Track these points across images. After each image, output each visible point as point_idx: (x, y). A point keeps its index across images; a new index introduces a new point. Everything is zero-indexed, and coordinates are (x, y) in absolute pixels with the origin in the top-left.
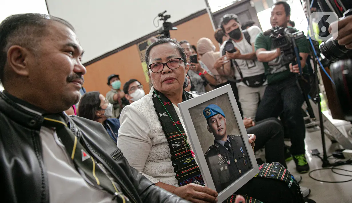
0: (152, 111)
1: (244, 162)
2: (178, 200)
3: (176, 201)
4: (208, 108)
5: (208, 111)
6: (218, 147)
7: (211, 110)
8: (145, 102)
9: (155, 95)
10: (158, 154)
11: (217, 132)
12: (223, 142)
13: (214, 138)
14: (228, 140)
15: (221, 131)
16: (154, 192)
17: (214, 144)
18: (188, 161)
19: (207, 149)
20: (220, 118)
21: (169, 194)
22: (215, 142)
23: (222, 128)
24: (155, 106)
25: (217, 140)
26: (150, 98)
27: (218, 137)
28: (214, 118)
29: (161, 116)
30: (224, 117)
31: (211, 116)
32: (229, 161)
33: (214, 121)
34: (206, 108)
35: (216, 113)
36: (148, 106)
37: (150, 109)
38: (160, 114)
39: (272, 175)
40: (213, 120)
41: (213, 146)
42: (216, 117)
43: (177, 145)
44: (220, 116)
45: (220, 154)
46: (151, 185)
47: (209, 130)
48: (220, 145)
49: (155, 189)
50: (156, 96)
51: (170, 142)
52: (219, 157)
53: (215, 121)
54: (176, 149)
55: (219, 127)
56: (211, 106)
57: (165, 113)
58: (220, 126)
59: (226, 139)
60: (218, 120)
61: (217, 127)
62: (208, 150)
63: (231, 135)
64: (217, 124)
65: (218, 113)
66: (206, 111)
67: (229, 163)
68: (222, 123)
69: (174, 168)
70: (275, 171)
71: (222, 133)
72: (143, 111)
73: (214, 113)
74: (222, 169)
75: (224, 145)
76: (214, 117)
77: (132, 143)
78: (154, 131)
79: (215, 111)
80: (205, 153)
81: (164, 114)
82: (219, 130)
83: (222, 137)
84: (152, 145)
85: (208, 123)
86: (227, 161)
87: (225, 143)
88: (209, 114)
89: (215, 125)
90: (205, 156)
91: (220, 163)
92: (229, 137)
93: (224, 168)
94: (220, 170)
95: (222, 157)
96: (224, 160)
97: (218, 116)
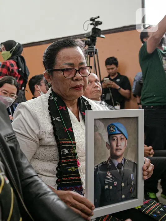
0: (45, 112)
1: (131, 190)
2: (55, 200)
3: (54, 200)
4: (114, 125)
5: (113, 128)
6: (110, 165)
7: (116, 128)
8: (40, 101)
9: (52, 97)
10: (44, 155)
11: (114, 151)
12: (116, 162)
13: (109, 155)
14: (123, 162)
15: (119, 151)
16: (36, 183)
18: (72, 169)
20: (122, 139)
21: (49, 190)
22: (108, 160)
23: (120, 149)
24: (49, 109)
25: (111, 159)
26: (46, 99)
27: (114, 156)
28: (116, 137)
29: (54, 120)
30: (126, 139)
31: (113, 133)
32: (116, 182)
33: (114, 139)
34: (112, 125)
35: (120, 133)
36: (42, 107)
37: (43, 110)
38: (53, 117)
39: (155, 215)
40: (115, 138)
41: (106, 163)
42: (119, 136)
43: (65, 151)
44: (123, 137)
45: (110, 172)
46: (35, 176)
48: (113, 164)
49: (38, 181)
50: (52, 99)
51: (60, 147)
52: (108, 175)
53: (116, 140)
54: (63, 155)
55: (118, 147)
56: (117, 124)
57: (59, 117)
58: (120, 146)
59: (120, 161)
60: (119, 139)
61: (116, 146)
62: (99, 164)
63: (127, 159)
64: (117, 144)
65: (122, 133)
66: (111, 127)
67: (116, 184)
68: (123, 144)
69: (57, 172)
70: (159, 213)
71: (119, 153)
72: (36, 111)
73: (117, 132)
74: (106, 187)
75: (116, 166)
76: (117, 135)
77: (21, 140)
78: (44, 133)
79: (119, 130)
81: (58, 119)
82: (117, 150)
84: (40, 145)
85: (109, 139)
86: (114, 181)
87: (119, 164)
88: (112, 130)
89: (114, 144)
91: (106, 181)
92: (125, 160)
93: (109, 187)
94: (104, 187)
95: (111, 176)
96: (112, 180)
97: (121, 136)
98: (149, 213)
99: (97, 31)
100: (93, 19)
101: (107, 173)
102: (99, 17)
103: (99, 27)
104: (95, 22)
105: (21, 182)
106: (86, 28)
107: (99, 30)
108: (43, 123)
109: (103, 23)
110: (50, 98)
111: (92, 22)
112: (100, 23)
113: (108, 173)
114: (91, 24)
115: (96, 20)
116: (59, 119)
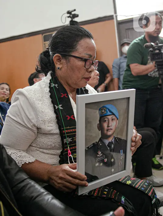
1: (120, 163)
4: (106, 107)
5: (104, 110)
6: (101, 145)
7: (107, 110)
11: (105, 132)
12: (107, 142)
13: (100, 136)
14: (113, 141)
15: (110, 131)
17: (99, 141)
18: (75, 156)
19: (90, 144)
20: (113, 120)
22: (99, 140)
23: (111, 129)
24: (51, 96)
25: (102, 139)
28: (106, 118)
30: (117, 119)
31: (105, 115)
32: (106, 159)
33: (106, 121)
34: (104, 107)
35: (111, 114)
40: (106, 119)
41: (97, 143)
42: (110, 117)
44: (114, 117)
45: (100, 151)
47: (98, 128)
52: (99, 153)
53: (107, 121)
55: (109, 127)
56: (109, 106)
57: (61, 105)
58: (110, 127)
59: (111, 139)
61: (107, 127)
62: (90, 146)
63: (117, 138)
64: (108, 124)
65: (113, 114)
66: (102, 110)
68: (113, 124)
69: (60, 159)
71: (110, 133)
73: (109, 113)
74: (97, 165)
75: (107, 145)
76: (108, 117)
78: (43, 121)
79: (110, 111)
80: (87, 148)
82: (107, 130)
83: (108, 137)
85: (100, 121)
86: (104, 159)
87: (109, 143)
89: (105, 125)
90: (86, 150)
91: (97, 159)
92: (115, 138)
93: (99, 164)
94: (95, 165)
95: (101, 155)
99: (75, 23)
100: (70, 12)
101: (98, 152)
102: (75, 10)
103: (76, 19)
104: (72, 15)
106: (64, 21)
107: (76, 22)
109: (79, 16)
110: (51, 85)
111: (69, 15)
112: (77, 16)
114: (68, 17)
115: (73, 13)
116: (61, 107)
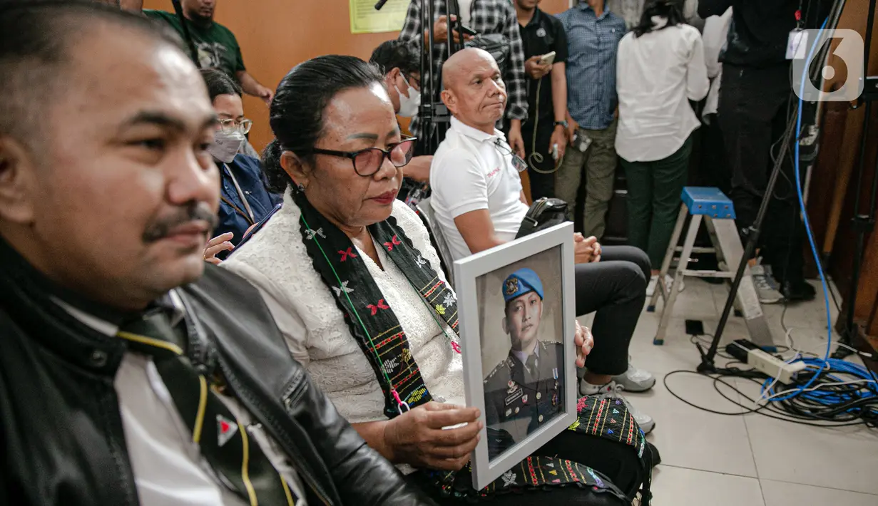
1: (553, 400)
5: (513, 283)
7: (519, 281)
9: (310, 230)
10: (327, 381)
12: (524, 356)
14: (536, 351)
17: (508, 359)
18: (415, 396)
24: (317, 267)
25: (514, 351)
27: (518, 345)
28: (520, 301)
29: (339, 294)
30: (541, 299)
31: (516, 294)
33: (518, 308)
34: (511, 277)
39: (610, 431)
40: (519, 305)
41: (505, 363)
43: (389, 365)
44: (534, 296)
45: (513, 381)
47: (505, 328)
50: (312, 235)
52: (511, 386)
57: (346, 283)
59: (532, 349)
60: (527, 304)
61: (522, 321)
62: (492, 372)
63: (544, 342)
64: (524, 316)
66: (509, 285)
67: (526, 401)
68: (534, 313)
70: (615, 422)
73: (523, 289)
74: (509, 412)
76: (522, 298)
79: (526, 285)
80: (486, 379)
81: (345, 288)
83: (525, 345)
84: (312, 361)
85: (507, 311)
86: (522, 396)
87: (530, 357)
88: (514, 290)
89: (518, 317)
91: (508, 401)
92: (540, 344)
93: (513, 411)
95: (516, 388)
96: (517, 394)
97: (531, 296)
98: (598, 432)
105: (331, 471)
108: (310, 309)
110: (306, 234)
113: (510, 384)
116: (348, 286)
